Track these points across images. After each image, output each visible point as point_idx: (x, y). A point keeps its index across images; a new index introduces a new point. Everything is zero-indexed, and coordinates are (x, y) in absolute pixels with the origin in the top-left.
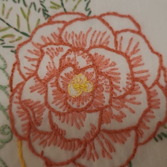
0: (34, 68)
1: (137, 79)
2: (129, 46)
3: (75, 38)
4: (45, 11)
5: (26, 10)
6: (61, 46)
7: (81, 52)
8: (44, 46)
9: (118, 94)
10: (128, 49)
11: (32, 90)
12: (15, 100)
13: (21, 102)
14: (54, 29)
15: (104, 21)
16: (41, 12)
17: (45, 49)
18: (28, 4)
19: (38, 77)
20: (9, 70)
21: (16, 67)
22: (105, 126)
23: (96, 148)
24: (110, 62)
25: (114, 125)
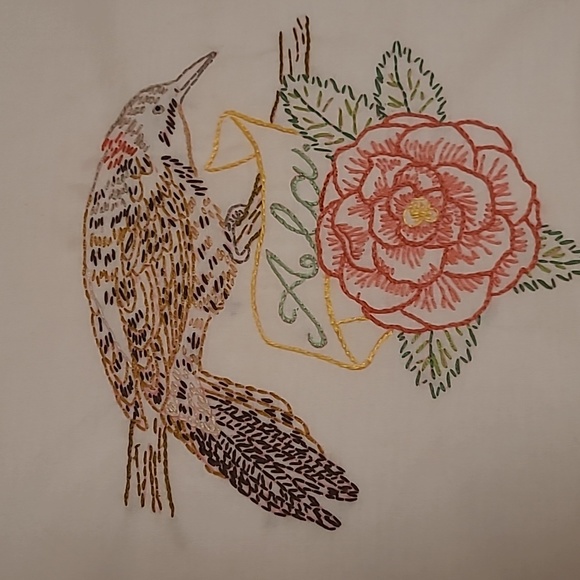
0: (357, 184)
1: (499, 212)
2: (493, 169)
3: (418, 150)
4: (380, 108)
5: (353, 104)
6: (398, 158)
7: (425, 168)
8: (373, 156)
9: (472, 228)
10: (491, 172)
11: (352, 212)
12: (325, 222)
13: (333, 227)
14: (391, 133)
15: (461, 131)
16: (375, 108)
17: (374, 160)
18: (357, 97)
19: (361, 195)
20: (320, 182)
21: (332, 178)
22: (448, 268)
23: (434, 295)
24: (465, 187)
25: (461, 267)
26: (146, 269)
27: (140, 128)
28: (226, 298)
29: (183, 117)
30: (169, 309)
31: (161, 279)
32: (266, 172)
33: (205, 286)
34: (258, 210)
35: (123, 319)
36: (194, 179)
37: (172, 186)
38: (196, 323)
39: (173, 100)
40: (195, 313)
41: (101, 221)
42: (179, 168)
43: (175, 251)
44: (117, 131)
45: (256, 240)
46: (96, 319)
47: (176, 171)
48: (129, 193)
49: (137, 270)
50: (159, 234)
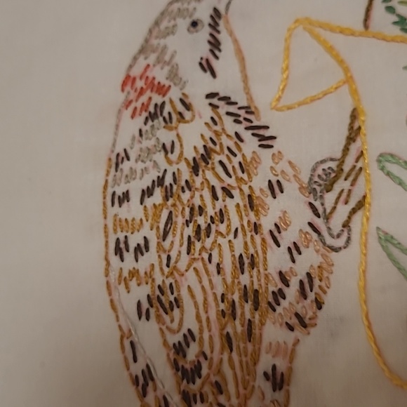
26: (195, 265)
27: (172, 57)
28: (320, 308)
29: (231, 34)
30: (235, 328)
31: (217, 280)
32: (366, 106)
33: (286, 290)
34: (359, 165)
35: (165, 343)
36: (256, 123)
37: (224, 137)
38: (277, 350)
39: (216, 10)
40: (273, 332)
41: (126, 197)
42: (232, 109)
43: (236, 236)
44: (142, 63)
45: (359, 214)
46: (127, 344)
47: (228, 113)
48: (163, 153)
49: (182, 265)
50: (210, 211)
